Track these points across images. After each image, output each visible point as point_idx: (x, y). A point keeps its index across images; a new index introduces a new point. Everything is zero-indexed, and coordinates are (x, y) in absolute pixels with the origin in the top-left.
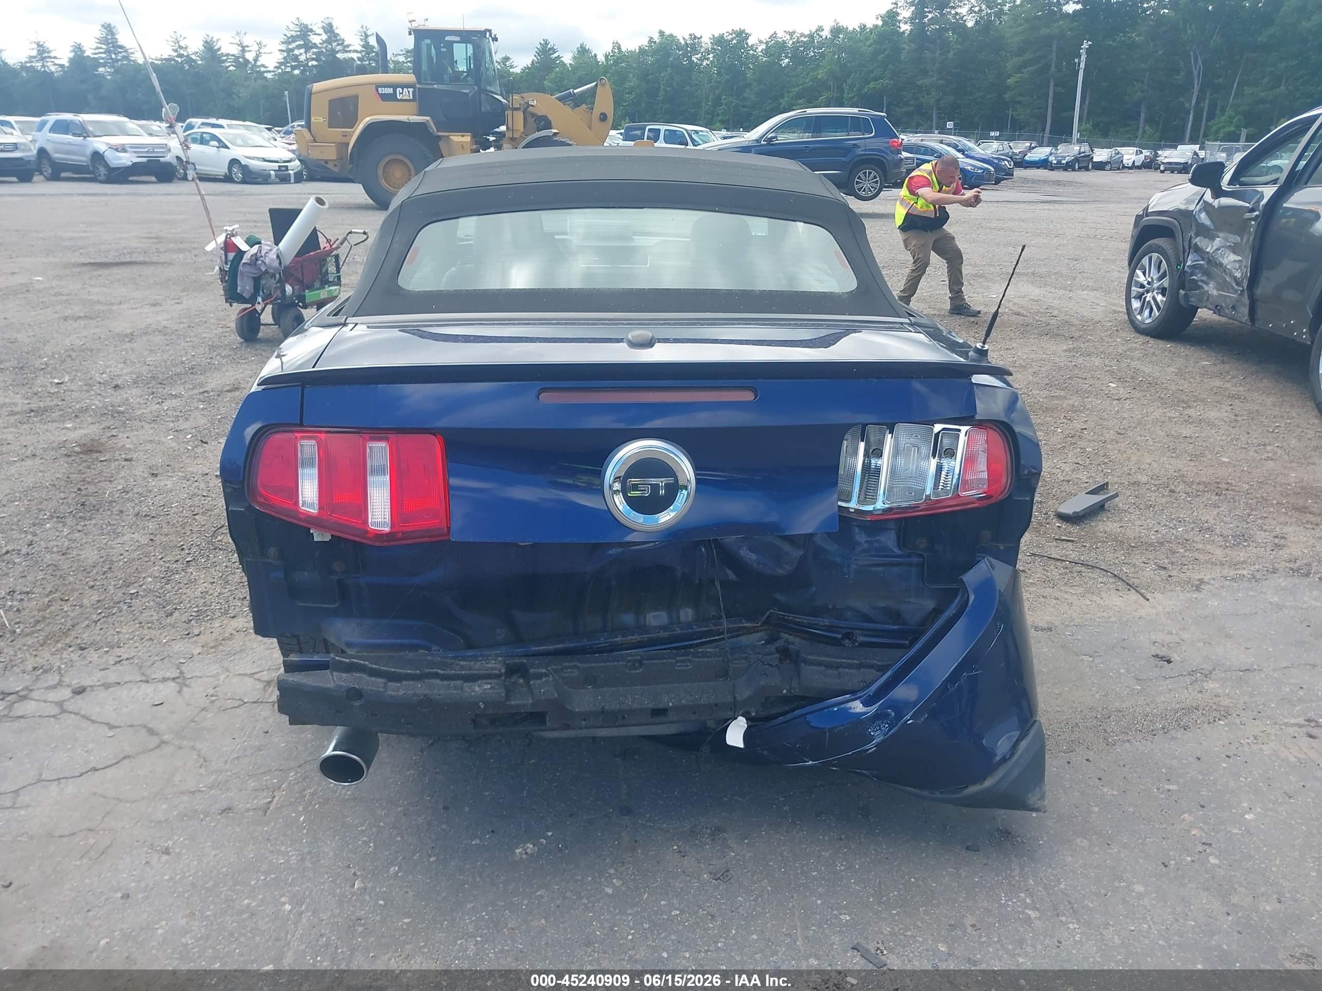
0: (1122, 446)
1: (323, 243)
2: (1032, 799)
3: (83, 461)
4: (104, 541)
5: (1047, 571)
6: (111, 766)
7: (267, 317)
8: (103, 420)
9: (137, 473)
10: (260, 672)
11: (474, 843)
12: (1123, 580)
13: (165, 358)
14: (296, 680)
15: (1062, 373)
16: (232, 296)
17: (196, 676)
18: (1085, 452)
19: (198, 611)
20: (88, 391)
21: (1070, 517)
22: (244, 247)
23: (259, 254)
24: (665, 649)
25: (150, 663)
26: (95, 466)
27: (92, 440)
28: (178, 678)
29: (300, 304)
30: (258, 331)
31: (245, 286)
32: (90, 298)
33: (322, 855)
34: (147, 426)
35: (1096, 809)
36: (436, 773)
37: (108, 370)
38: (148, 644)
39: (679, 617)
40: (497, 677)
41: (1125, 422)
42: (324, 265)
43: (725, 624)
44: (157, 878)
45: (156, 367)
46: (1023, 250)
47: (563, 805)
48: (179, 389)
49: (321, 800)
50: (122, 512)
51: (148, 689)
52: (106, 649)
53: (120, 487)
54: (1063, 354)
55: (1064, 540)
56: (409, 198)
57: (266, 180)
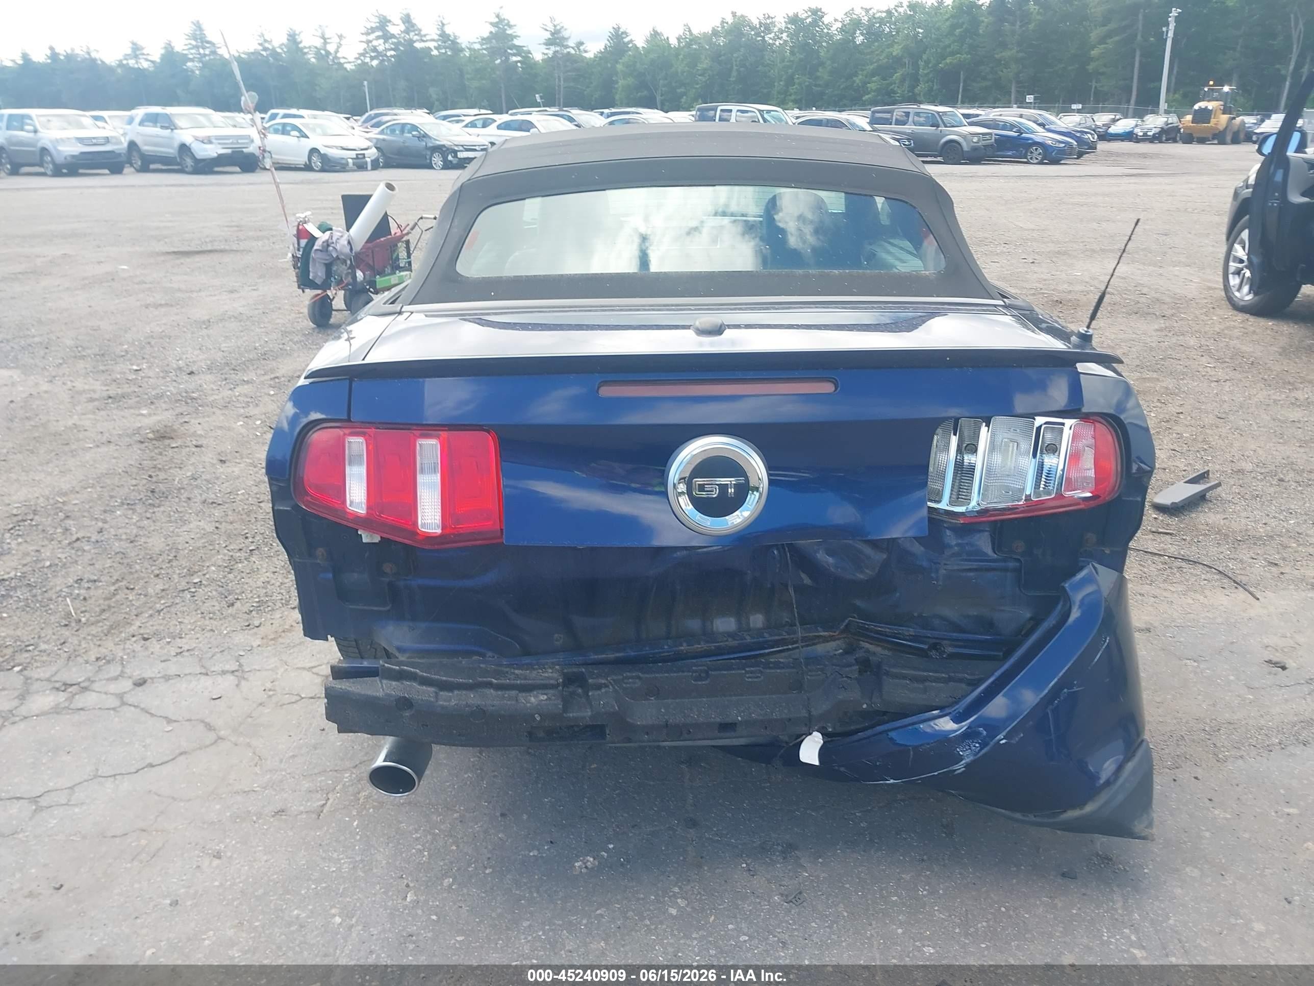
0: (1224, 431)
1: (394, 229)
2: (1139, 827)
3: (156, 448)
4: (171, 529)
5: (1144, 566)
6: (167, 762)
7: (339, 302)
8: (177, 407)
9: (207, 460)
10: (319, 666)
11: (531, 854)
12: (1230, 578)
13: (239, 344)
14: (343, 687)
15: (1153, 354)
16: (305, 282)
17: (255, 669)
18: (1182, 437)
19: (259, 602)
20: (164, 378)
21: (1168, 508)
22: (316, 233)
23: (330, 241)
24: (734, 659)
25: (209, 655)
26: (167, 453)
27: (165, 426)
28: (236, 671)
29: (371, 289)
30: (330, 316)
31: (317, 272)
32: (171, 285)
33: (374, 863)
34: (218, 412)
35: (1207, 834)
36: (495, 776)
37: (184, 357)
38: (208, 634)
39: (748, 624)
40: (554, 687)
41: (1225, 406)
42: (394, 251)
43: (800, 632)
44: (207, 884)
45: (230, 353)
46: (1136, 224)
47: (626, 815)
48: (251, 375)
49: (375, 804)
50: (189, 499)
51: (206, 682)
52: (169, 640)
53: (189, 474)
54: (1154, 334)
55: (1161, 533)
56: (469, 180)
57: (344, 168)
